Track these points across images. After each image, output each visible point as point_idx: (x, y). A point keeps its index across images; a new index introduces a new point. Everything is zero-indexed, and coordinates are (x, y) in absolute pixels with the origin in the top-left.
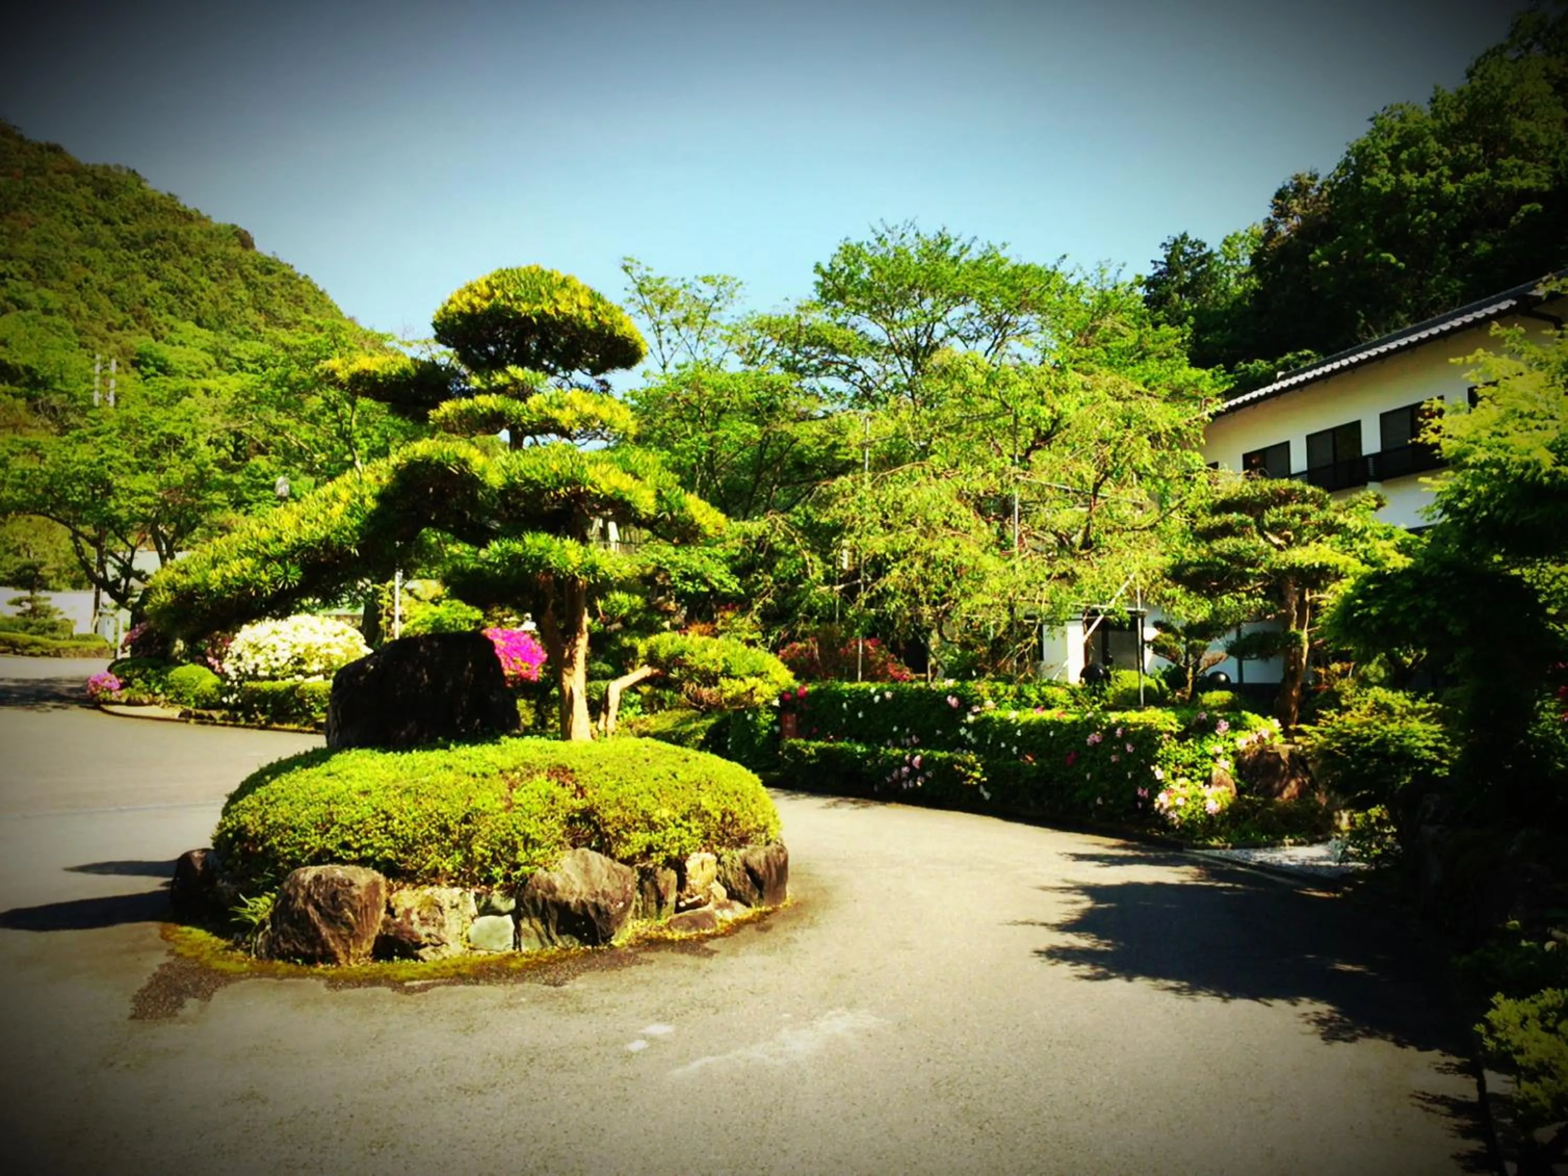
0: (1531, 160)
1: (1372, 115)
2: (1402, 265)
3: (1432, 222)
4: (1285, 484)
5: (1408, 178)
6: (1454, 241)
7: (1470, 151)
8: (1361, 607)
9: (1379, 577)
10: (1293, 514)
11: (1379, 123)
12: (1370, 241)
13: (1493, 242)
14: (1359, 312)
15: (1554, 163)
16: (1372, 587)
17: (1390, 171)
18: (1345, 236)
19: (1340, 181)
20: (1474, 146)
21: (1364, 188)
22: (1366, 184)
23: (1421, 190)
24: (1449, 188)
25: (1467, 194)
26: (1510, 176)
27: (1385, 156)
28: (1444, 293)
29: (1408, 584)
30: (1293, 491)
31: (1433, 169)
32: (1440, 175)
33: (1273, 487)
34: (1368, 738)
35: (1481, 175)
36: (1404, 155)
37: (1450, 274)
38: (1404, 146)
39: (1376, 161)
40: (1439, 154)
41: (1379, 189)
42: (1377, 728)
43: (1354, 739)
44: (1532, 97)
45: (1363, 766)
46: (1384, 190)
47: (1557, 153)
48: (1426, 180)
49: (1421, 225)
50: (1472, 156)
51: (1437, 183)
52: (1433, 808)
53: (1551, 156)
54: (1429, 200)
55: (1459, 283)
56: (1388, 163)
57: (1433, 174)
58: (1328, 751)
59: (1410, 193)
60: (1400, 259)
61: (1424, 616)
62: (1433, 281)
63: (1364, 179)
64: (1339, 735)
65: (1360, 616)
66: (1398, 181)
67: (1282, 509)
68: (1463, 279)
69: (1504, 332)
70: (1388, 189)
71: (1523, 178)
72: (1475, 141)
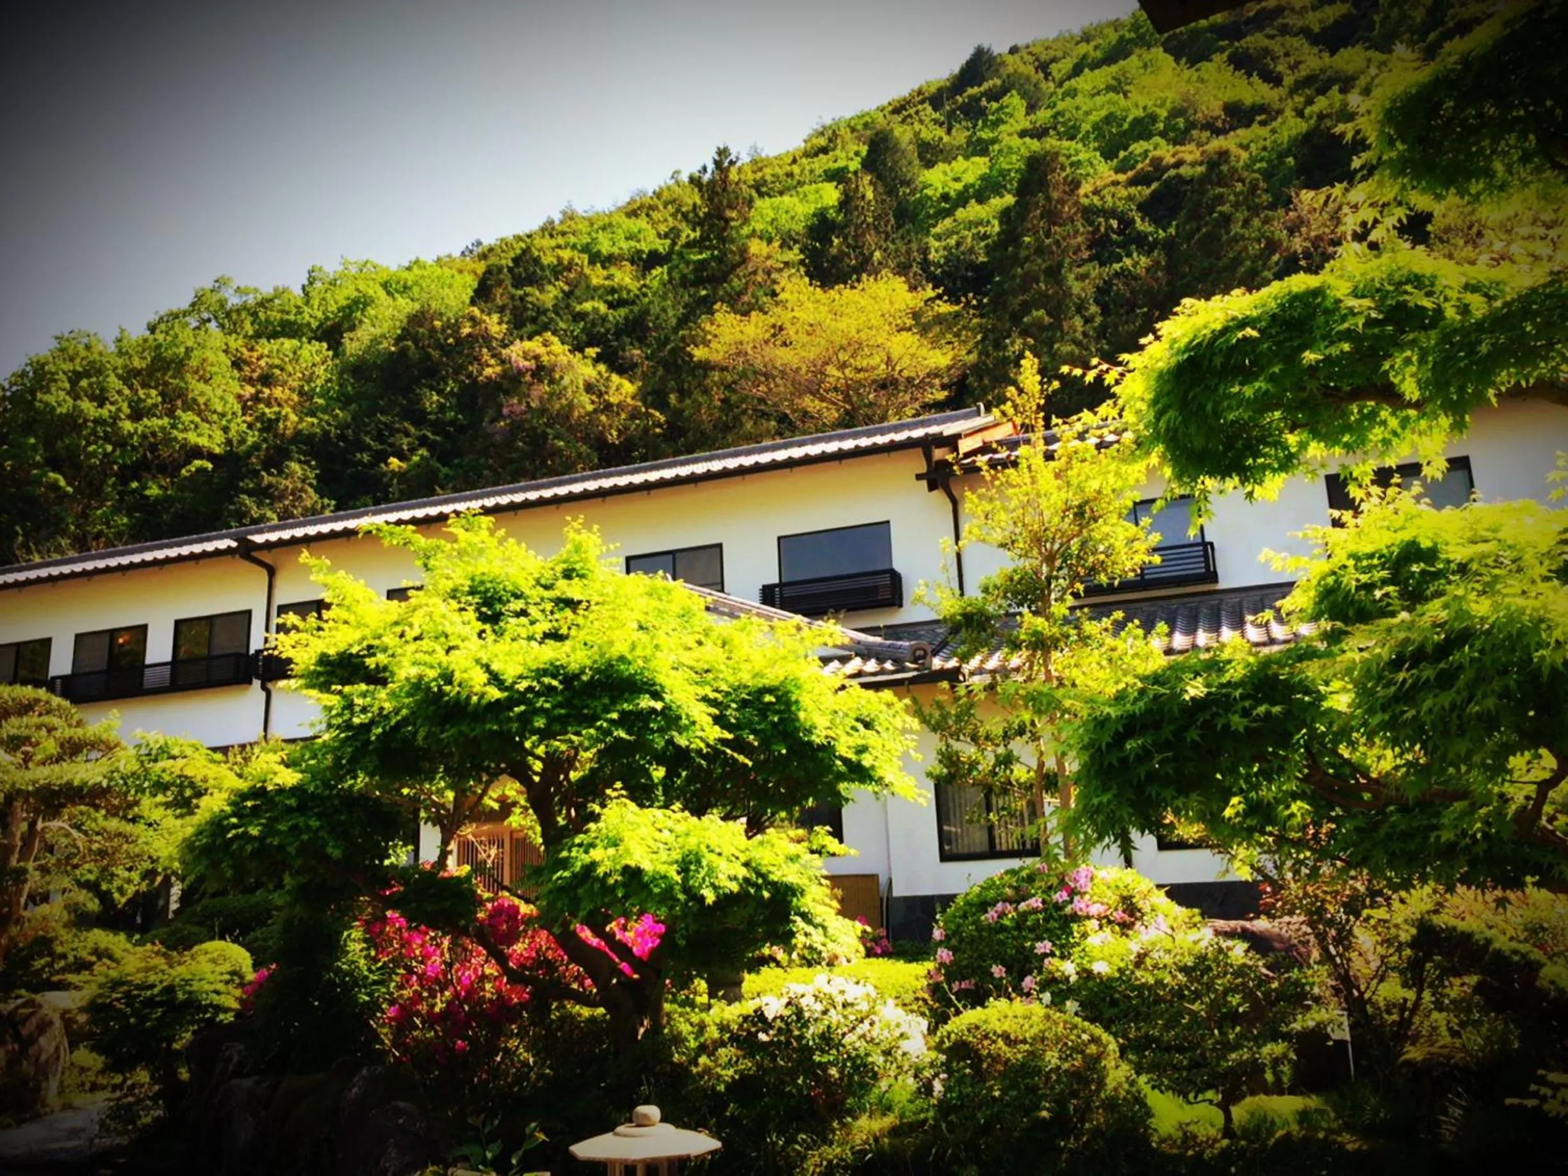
0: (207, 422)
1: (58, 334)
2: (70, 489)
3: (106, 455)
4: (27, 692)
5: (88, 407)
6: (124, 477)
7: (148, 396)
8: (235, 826)
9: (258, 793)
10: (39, 727)
11: (65, 344)
12: (38, 458)
13: (161, 487)
14: (18, 528)
15: (226, 430)
16: (249, 804)
17: (68, 393)
18: (11, 446)
19: (14, 388)
20: (154, 392)
21: (38, 404)
22: (41, 401)
23: (98, 421)
24: (127, 426)
25: (144, 436)
26: (185, 430)
27: (64, 378)
28: (109, 527)
29: (292, 802)
30: (37, 701)
31: (112, 403)
32: (119, 410)
33: (14, 695)
34: (153, 986)
35: (160, 422)
36: (84, 383)
37: (116, 510)
38: (86, 374)
39: (55, 381)
40: (119, 392)
41: (53, 408)
42: (163, 971)
43: (138, 987)
44: (212, 365)
45: (143, 1019)
46: (59, 410)
47: (229, 421)
48: (104, 412)
49: (94, 454)
50: (149, 401)
51: (115, 418)
52: (236, 1058)
53: (224, 422)
54: (105, 432)
55: (125, 520)
56: (67, 386)
57: (113, 408)
58: (104, 1005)
59: (86, 421)
60: (69, 484)
61: (305, 837)
62: (99, 512)
63: (39, 395)
64: (115, 984)
65: (236, 837)
66: (75, 407)
67: (25, 719)
68: (129, 516)
69: (313, 561)
70: (64, 411)
71: (199, 435)
72: (156, 388)
